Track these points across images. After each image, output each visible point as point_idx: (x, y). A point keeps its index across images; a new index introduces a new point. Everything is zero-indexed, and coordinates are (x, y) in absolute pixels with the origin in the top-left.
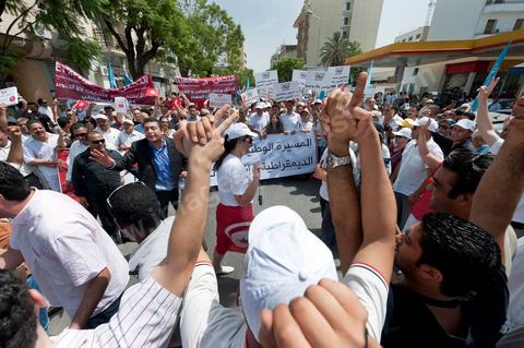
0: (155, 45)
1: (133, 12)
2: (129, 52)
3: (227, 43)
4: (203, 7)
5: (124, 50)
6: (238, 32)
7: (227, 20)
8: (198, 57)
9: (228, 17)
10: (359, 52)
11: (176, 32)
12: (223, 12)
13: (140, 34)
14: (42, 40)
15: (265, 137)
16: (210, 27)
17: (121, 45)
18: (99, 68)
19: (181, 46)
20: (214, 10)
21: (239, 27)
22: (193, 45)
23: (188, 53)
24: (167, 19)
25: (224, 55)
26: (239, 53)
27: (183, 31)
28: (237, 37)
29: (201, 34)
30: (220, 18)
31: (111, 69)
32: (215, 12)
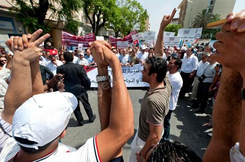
0: (104, 21)
2: (93, 25)
3: (139, 18)
4: (129, 2)
6: (145, 13)
7: (139, 7)
8: (123, 26)
9: (141, 5)
11: (113, 15)
12: (139, 4)
13: (98, 16)
14: (62, 21)
16: (131, 12)
17: (91, 23)
18: (82, 32)
19: (115, 21)
21: (146, 10)
22: (121, 20)
23: (118, 24)
24: (110, 9)
25: (137, 25)
26: (144, 23)
27: (117, 13)
28: (145, 16)
29: (126, 15)
30: (137, 6)
31: (87, 33)
32: (135, 4)
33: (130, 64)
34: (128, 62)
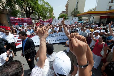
0: (33, 11)
1: (28, 4)
2: (27, 13)
3: (50, 11)
4: (44, 3)
5: (25, 12)
6: (52, 8)
7: (49, 5)
8: (43, 14)
9: (50, 5)
10: (80, 13)
11: (38, 8)
12: (49, 4)
13: (29, 8)
15: (58, 33)
16: (45, 7)
17: (25, 11)
19: (39, 11)
20: (47, 3)
21: (52, 7)
22: (41, 11)
23: (40, 13)
24: (36, 5)
25: (49, 13)
26: (52, 13)
27: (39, 8)
28: (52, 9)
29: (43, 8)
30: (48, 5)
31: (22, 16)
32: (47, 4)
33: (52, 33)
34: (51, 32)
